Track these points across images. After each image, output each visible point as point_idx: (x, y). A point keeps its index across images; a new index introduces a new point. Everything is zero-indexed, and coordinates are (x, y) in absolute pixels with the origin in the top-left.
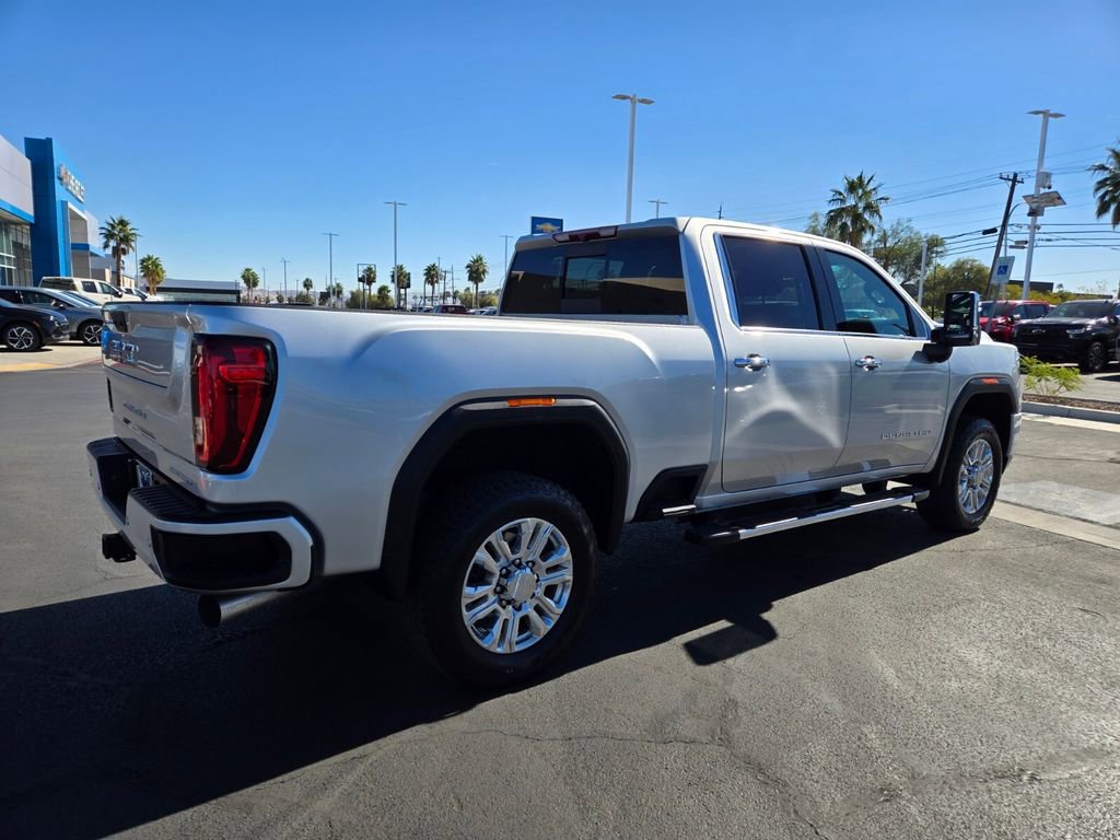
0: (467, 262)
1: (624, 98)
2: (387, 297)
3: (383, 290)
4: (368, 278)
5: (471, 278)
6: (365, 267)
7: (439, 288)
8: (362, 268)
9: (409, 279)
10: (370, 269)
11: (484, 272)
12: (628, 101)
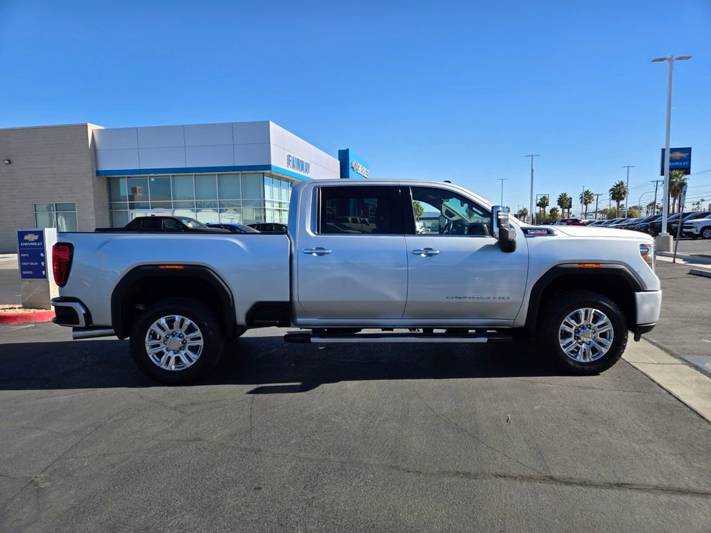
0: (611, 187)
1: (662, 60)
2: (556, 215)
3: (553, 211)
4: (543, 203)
5: (613, 198)
6: (542, 197)
7: (592, 207)
8: (539, 198)
9: (571, 202)
10: (544, 197)
11: (624, 193)
12: (667, 61)
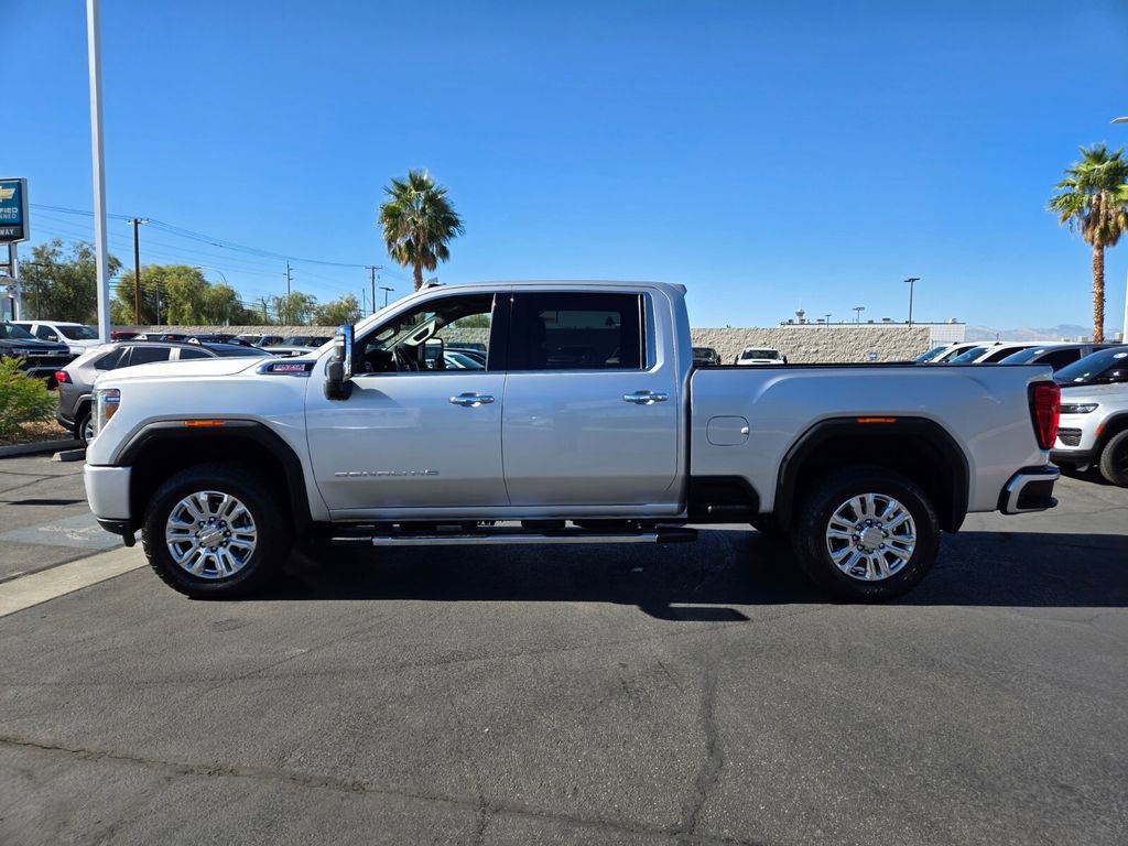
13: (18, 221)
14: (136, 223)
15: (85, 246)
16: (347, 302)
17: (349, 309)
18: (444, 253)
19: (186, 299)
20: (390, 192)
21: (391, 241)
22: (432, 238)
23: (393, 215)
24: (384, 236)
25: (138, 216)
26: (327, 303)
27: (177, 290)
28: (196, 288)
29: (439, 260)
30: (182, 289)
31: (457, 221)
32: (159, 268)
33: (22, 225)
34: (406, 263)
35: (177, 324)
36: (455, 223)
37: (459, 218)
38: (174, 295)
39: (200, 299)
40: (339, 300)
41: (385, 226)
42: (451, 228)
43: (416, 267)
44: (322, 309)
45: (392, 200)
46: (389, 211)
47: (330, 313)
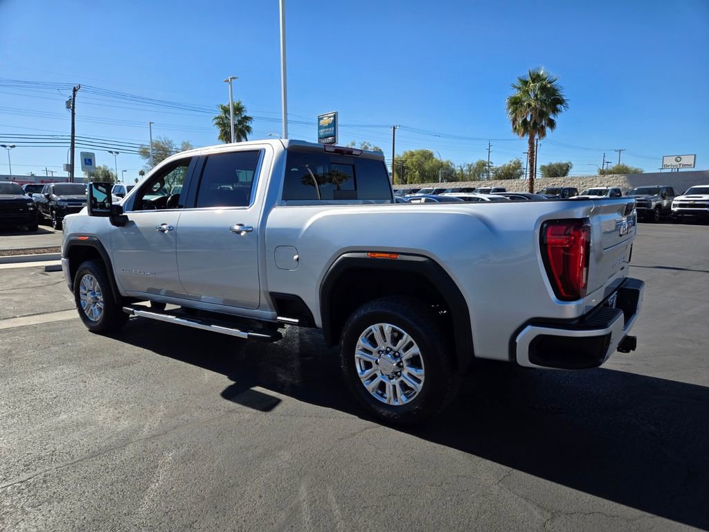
13: (333, 134)
14: (394, 128)
15: (366, 144)
16: (514, 163)
17: (515, 169)
18: (552, 124)
19: (417, 170)
20: (515, 87)
21: (514, 121)
22: (542, 115)
23: (515, 103)
24: (510, 118)
25: (395, 125)
26: (501, 166)
27: (412, 165)
28: (422, 162)
29: (548, 129)
30: (415, 163)
31: (563, 101)
32: (412, 152)
33: (335, 136)
34: (523, 135)
35: (412, 183)
36: (561, 101)
37: (564, 98)
38: (411, 167)
39: (424, 169)
40: (509, 163)
41: (510, 110)
42: (559, 106)
43: (530, 137)
44: (498, 169)
45: (517, 93)
46: (513, 100)
47: (503, 172)
